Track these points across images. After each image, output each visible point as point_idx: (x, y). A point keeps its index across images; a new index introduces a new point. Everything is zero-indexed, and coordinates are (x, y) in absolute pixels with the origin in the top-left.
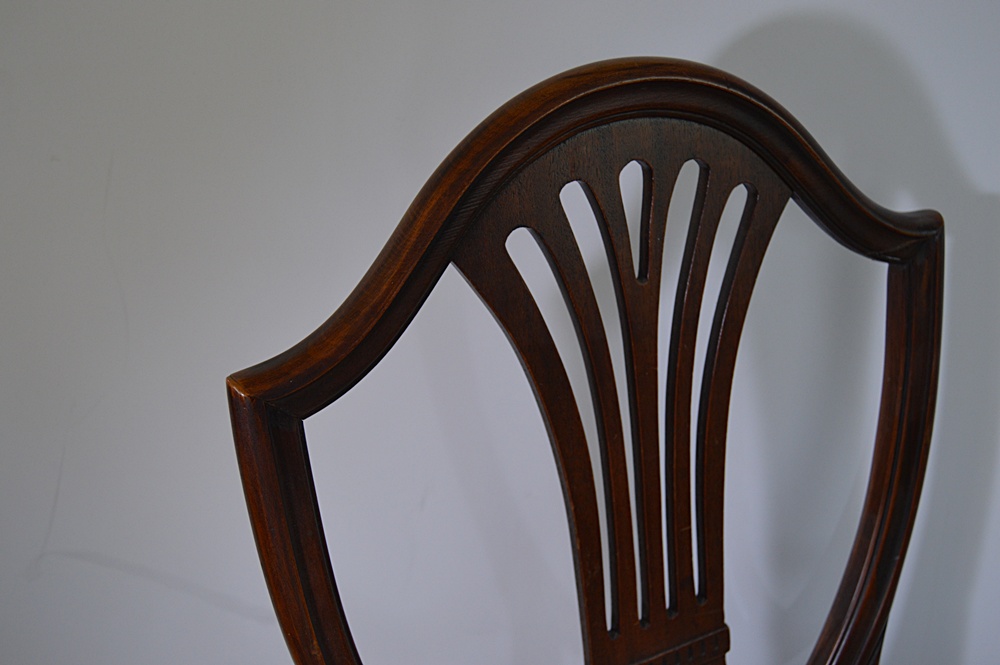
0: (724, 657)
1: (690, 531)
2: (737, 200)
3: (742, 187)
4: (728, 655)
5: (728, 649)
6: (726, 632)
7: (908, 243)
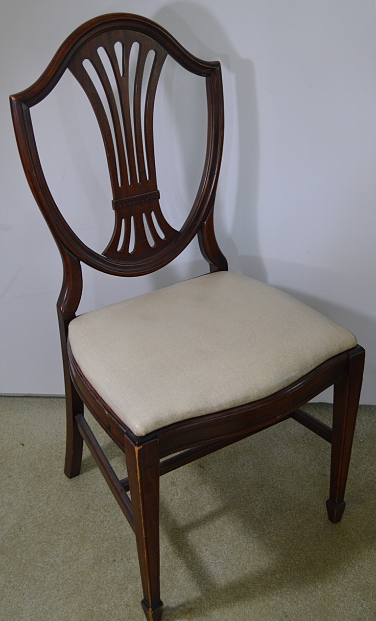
0: (158, 201)
1: (143, 156)
2: (151, 54)
3: (152, 51)
4: (159, 200)
5: (159, 198)
6: (159, 192)
7: (208, 70)
